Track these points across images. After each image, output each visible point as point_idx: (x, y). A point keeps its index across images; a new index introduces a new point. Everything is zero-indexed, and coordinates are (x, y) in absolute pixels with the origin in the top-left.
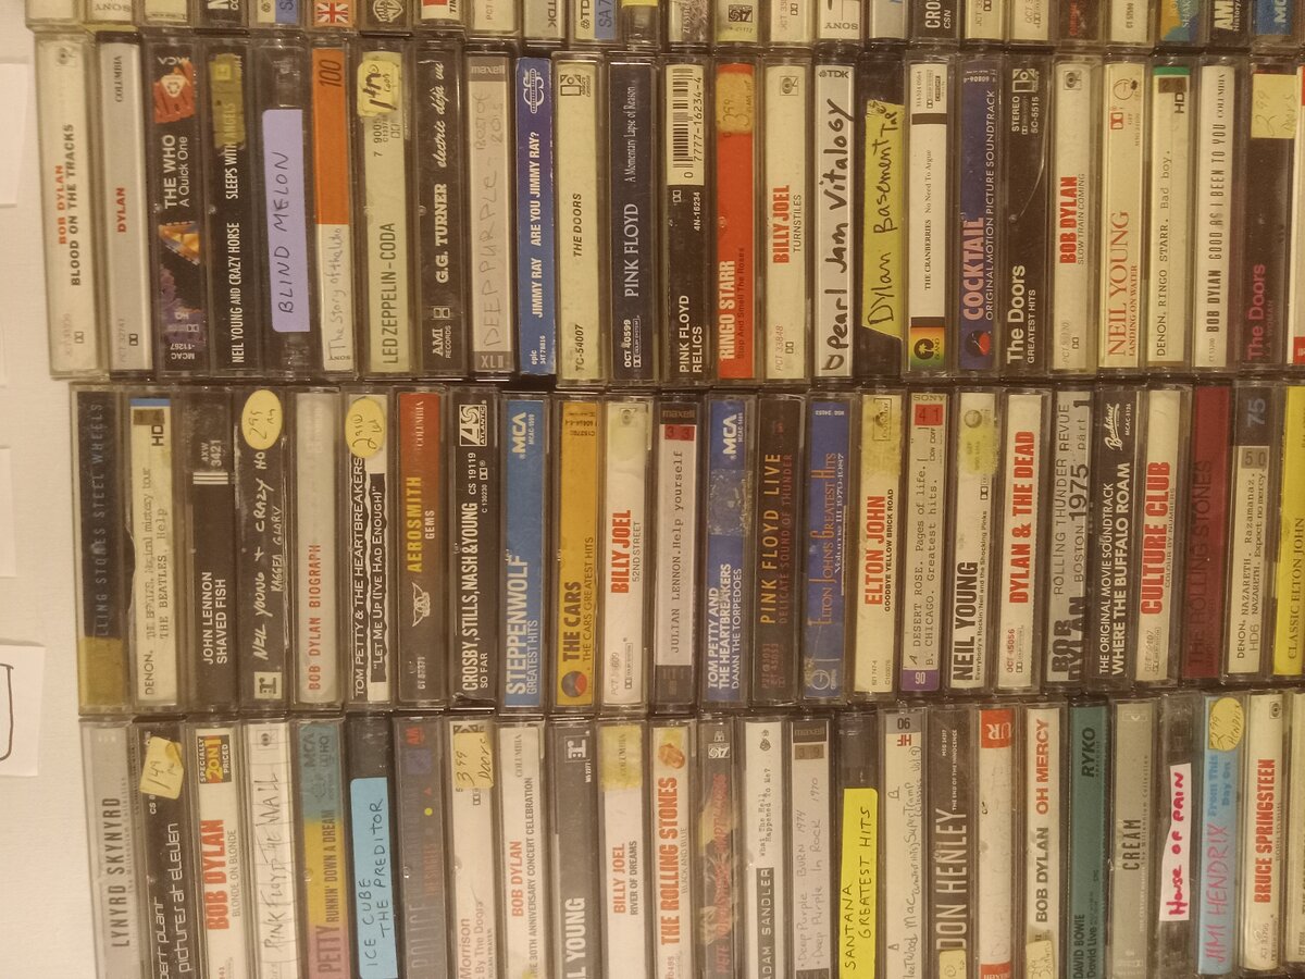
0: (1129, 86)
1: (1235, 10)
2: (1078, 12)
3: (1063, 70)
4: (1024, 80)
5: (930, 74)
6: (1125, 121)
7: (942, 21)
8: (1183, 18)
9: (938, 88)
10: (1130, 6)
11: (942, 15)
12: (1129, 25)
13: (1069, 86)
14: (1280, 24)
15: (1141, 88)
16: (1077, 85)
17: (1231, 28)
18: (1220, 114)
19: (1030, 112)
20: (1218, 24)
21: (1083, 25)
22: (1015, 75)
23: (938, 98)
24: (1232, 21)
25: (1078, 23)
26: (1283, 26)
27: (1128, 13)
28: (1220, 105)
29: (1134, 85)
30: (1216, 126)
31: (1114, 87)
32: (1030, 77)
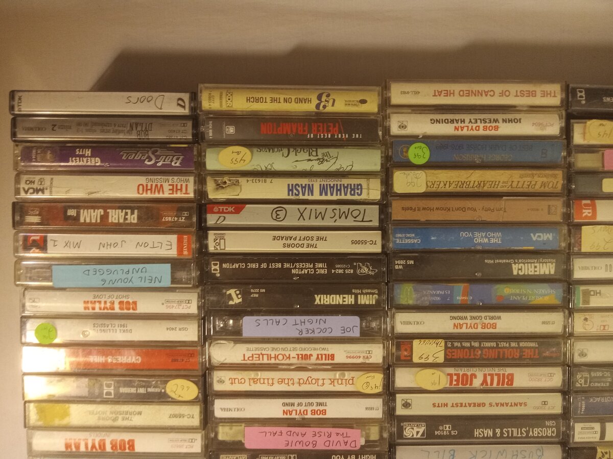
0: (587, 323)
1: (544, 262)
2: (547, 352)
3: (578, 359)
4: (583, 381)
5: (580, 433)
6: (605, 324)
7: (552, 427)
8: (550, 293)
9: (587, 428)
10: (544, 323)
11: (549, 427)
12: (553, 323)
13: (586, 355)
14: (553, 236)
15: (587, 315)
16: (585, 351)
17: (554, 264)
18: (600, 268)
19: (599, 377)
20: (552, 272)
21: (554, 349)
22: (579, 385)
23: (593, 428)
24: (550, 264)
25: (552, 352)
26: (554, 235)
27: (547, 324)
28: (595, 268)
29: (586, 319)
30: (606, 271)
31: (586, 330)
32: (581, 378)
